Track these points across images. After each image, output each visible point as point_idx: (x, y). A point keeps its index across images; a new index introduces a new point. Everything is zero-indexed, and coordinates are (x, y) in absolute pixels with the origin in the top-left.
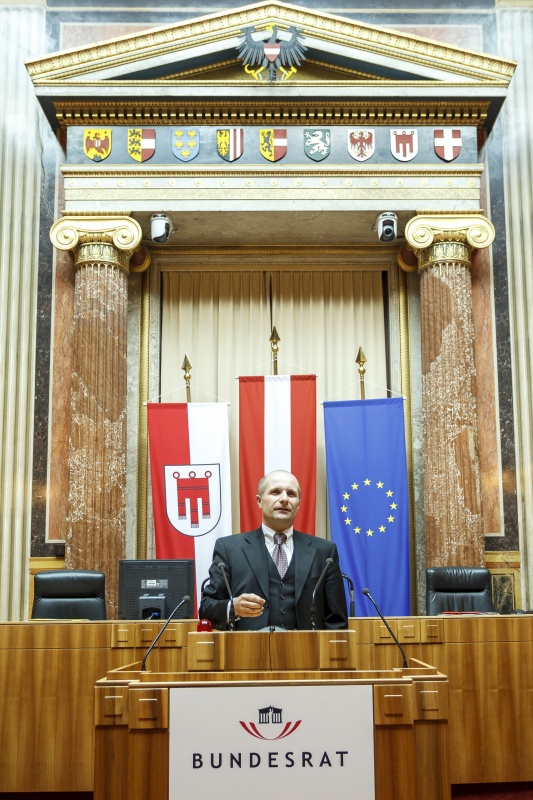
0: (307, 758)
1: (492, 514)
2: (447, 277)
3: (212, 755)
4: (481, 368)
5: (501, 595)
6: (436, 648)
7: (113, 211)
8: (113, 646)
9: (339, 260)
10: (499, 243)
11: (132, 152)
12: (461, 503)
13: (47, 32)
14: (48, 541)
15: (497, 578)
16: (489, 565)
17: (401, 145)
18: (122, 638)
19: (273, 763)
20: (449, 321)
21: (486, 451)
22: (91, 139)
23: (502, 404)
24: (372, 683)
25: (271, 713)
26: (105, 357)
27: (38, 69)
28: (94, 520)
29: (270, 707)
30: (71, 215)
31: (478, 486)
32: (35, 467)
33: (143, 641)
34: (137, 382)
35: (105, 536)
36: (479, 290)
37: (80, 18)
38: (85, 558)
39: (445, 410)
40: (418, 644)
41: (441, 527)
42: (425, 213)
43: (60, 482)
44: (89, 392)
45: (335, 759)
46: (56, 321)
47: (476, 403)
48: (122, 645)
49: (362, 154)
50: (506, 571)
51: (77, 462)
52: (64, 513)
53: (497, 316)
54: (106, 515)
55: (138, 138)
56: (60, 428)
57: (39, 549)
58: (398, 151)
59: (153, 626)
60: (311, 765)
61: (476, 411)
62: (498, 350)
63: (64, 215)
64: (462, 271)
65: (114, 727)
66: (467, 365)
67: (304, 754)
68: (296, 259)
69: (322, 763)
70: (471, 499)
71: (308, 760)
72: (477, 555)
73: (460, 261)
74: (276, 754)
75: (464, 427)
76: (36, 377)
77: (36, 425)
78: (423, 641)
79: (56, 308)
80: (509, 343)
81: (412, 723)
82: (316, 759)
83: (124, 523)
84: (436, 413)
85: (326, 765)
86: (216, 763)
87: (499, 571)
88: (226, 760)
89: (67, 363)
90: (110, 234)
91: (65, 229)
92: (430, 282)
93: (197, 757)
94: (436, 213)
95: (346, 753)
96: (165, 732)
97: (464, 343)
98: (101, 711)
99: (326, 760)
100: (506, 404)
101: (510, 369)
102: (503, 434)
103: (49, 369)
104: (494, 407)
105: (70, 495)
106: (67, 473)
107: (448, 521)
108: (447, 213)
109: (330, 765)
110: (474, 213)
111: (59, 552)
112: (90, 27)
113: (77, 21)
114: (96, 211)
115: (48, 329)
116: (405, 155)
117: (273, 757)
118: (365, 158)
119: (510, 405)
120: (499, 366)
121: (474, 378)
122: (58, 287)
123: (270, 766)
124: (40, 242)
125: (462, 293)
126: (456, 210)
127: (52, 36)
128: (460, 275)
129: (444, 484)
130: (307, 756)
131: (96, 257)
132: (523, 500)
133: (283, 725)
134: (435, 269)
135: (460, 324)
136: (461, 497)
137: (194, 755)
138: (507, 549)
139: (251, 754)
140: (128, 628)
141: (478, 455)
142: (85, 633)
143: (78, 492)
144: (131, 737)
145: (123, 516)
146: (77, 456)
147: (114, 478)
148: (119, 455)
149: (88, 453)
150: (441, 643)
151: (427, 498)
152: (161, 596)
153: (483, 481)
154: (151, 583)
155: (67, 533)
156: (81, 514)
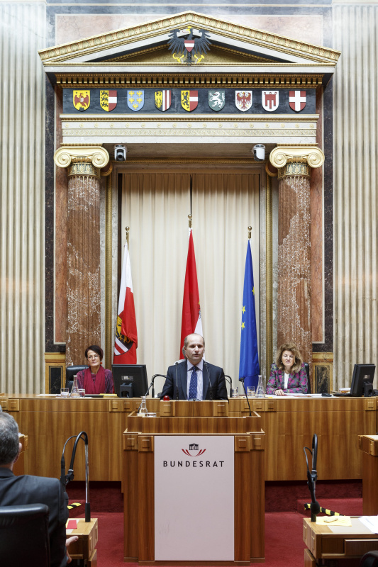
0: (208, 463)
1: (318, 330)
2: (295, 186)
3: (171, 462)
4: (314, 240)
5: (321, 378)
6: (272, 414)
7: (92, 143)
8: (110, 411)
9: (229, 167)
10: (328, 161)
11: (103, 105)
12: (298, 325)
13: (47, 20)
14: (55, 343)
15: (319, 368)
16: (315, 361)
17: (268, 101)
18: (114, 407)
19: (195, 465)
20: (295, 213)
21: (315, 292)
22: (78, 97)
23: (326, 263)
24: (234, 435)
25: (194, 446)
26: (88, 234)
27: (46, 56)
28: (83, 333)
29: (194, 444)
30: (66, 145)
31: (309, 315)
32: (46, 299)
33: (125, 409)
34: (104, 245)
36: (316, 192)
37: (68, 11)
38: (79, 355)
39: (291, 268)
40: (264, 412)
41: (286, 339)
42: (282, 145)
43: (62, 309)
44: (79, 255)
45: (219, 464)
46: (57, 209)
47: (310, 264)
48: (114, 410)
49: (244, 107)
50: (325, 364)
51: (72, 298)
52: (64, 326)
53: (325, 207)
54: (90, 329)
55: (106, 96)
56: (61, 275)
57: (50, 348)
58: (266, 105)
59: (130, 401)
60: (209, 466)
61: (310, 269)
62: (325, 229)
63: (63, 145)
64: (304, 181)
65: (131, 450)
66: (305, 240)
68: (203, 166)
70: (304, 322)
72: (307, 355)
73: (303, 176)
75: (302, 279)
76: (46, 244)
77: (46, 273)
78: (266, 411)
79: (57, 201)
80: (332, 225)
81: (250, 451)
82: (212, 464)
83: (100, 333)
84: (285, 270)
85: (215, 466)
86: (173, 465)
87: (320, 364)
88: (176, 464)
89: (64, 235)
90: (90, 158)
91: (62, 154)
92: (285, 188)
93: (165, 463)
94: (289, 145)
95: (223, 462)
96: (153, 453)
97: (303, 227)
98: (126, 444)
99: (215, 464)
100: (329, 263)
101: (332, 241)
102: (326, 281)
103: (53, 239)
104: (321, 265)
105: (69, 317)
106: (66, 304)
107: (290, 336)
108: (296, 145)
109: (217, 466)
110: (312, 145)
111: (62, 350)
112: (74, 17)
113: (66, 13)
114: (81, 143)
115: (52, 214)
116: (271, 108)
117: (195, 463)
118: (246, 110)
119: (331, 264)
120: (325, 239)
121: (309, 248)
122: (57, 188)
124: (46, 158)
125: (303, 196)
126: (301, 143)
127: (50, 23)
128: (303, 184)
129: (289, 313)
131: (82, 172)
132: (337, 322)
133: (198, 451)
134: (287, 180)
135: (301, 215)
136: (298, 321)
138: (326, 351)
139: (186, 462)
140: (118, 402)
141: (310, 295)
142: (96, 404)
143: (73, 316)
144: (139, 455)
145: (99, 329)
146: (72, 294)
147: (94, 307)
148: (97, 293)
149: (79, 292)
150: (275, 412)
151: (278, 321)
152: (130, 385)
153: (313, 310)
154: (126, 378)
155: (67, 339)
156: (76, 328)
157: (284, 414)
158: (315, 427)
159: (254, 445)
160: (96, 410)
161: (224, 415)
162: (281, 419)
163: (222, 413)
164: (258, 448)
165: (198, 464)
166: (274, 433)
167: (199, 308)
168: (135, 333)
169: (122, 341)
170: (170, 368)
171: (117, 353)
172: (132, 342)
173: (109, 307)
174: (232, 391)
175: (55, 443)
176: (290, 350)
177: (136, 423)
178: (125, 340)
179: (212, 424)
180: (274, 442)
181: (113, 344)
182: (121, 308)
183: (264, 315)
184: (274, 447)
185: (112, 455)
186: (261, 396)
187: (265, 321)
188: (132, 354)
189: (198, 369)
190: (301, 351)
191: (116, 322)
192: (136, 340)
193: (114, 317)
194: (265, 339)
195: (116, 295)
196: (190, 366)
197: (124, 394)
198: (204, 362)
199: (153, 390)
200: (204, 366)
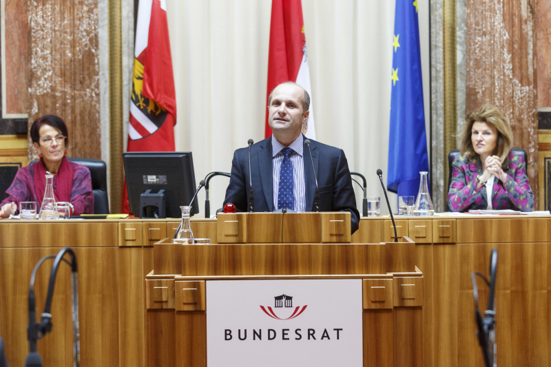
0: (311, 333)
3: (239, 331)
6: (448, 248)
8: (120, 245)
12: (508, 72)
14: (5, 115)
16: (543, 147)
18: (129, 237)
19: (286, 336)
21: (545, 3)
24: (362, 278)
25: (284, 300)
28: (64, 93)
29: (284, 295)
31: (531, 52)
33: (151, 240)
35: (78, 111)
40: (430, 244)
41: (483, 102)
43: (17, 43)
45: (333, 334)
48: (129, 244)
51: (40, 21)
52: (24, 81)
54: (78, 86)
59: (160, 226)
60: (315, 339)
65: (162, 310)
67: (309, 330)
69: (323, 336)
70: (521, 68)
71: (312, 335)
72: (526, 136)
74: (288, 330)
78: (435, 241)
81: (392, 308)
82: (318, 335)
83: (98, 95)
85: (325, 339)
86: (242, 337)
88: (250, 334)
93: (228, 332)
95: (342, 329)
96: (203, 313)
98: (151, 298)
99: (325, 335)
105: (33, 61)
106: (27, 34)
107: (492, 96)
109: (329, 339)
111: (19, 130)
117: (285, 332)
123: (284, 339)
129: (488, 49)
130: (311, 332)
133: (293, 310)
136: (509, 66)
137: (226, 331)
139: (269, 330)
140: (135, 226)
141: (532, 12)
142: (91, 231)
143: (43, 58)
144: (177, 317)
145: (97, 86)
146: (40, 13)
147: (85, 40)
148: (90, 11)
149: (53, 9)
150: (453, 244)
151: (467, 65)
152: (161, 194)
153: (539, 43)
154: (152, 179)
155: (30, 107)
156: (47, 84)
157: (472, 248)
158: (535, 275)
159: (402, 299)
160: (91, 244)
161: (343, 239)
162: (464, 258)
163: (339, 235)
164: (409, 303)
165: (291, 335)
166: (451, 287)
167: (303, 41)
168: (171, 92)
169: (144, 111)
170: (239, 152)
171: (135, 135)
172: (164, 113)
173: (117, 40)
174: (366, 205)
175: (10, 311)
176: (484, 120)
177: (170, 257)
178: (150, 108)
179: (320, 257)
180: (451, 304)
181: (126, 117)
182: (142, 43)
183: (439, 54)
184: (451, 316)
185: (125, 333)
186: (427, 213)
187: (440, 67)
188: (166, 135)
189: (293, 153)
190: (513, 128)
191: (132, 71)
192: (173, 108)
193: (127, 61)
194: (441, 105)
195: (131, 15)
196: (276, 148)
197: (149, 212)
198: (305, 138)
199: (207, 203)
200: (305, 145)
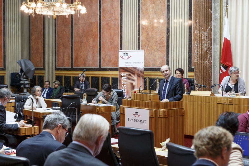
3: (130, 119)
14: (192, 67)
24: (150, 109)
26: (202, 12)
29: (137, 112)
32: (189, 45)
38: (197, 73)
44: (198, 23)
51: (195, 44)
54: (203, 60)
67: (141, 120)
69: (143, 122)
77: (189, 33)
78: (228, 103)
95: (146, 121)
111: (193, 70)
139: (134, 119)
165: (138, 121)
171: (221, 72)
172: (227, 67)
178: (224, 65)
189: (168, 81)
